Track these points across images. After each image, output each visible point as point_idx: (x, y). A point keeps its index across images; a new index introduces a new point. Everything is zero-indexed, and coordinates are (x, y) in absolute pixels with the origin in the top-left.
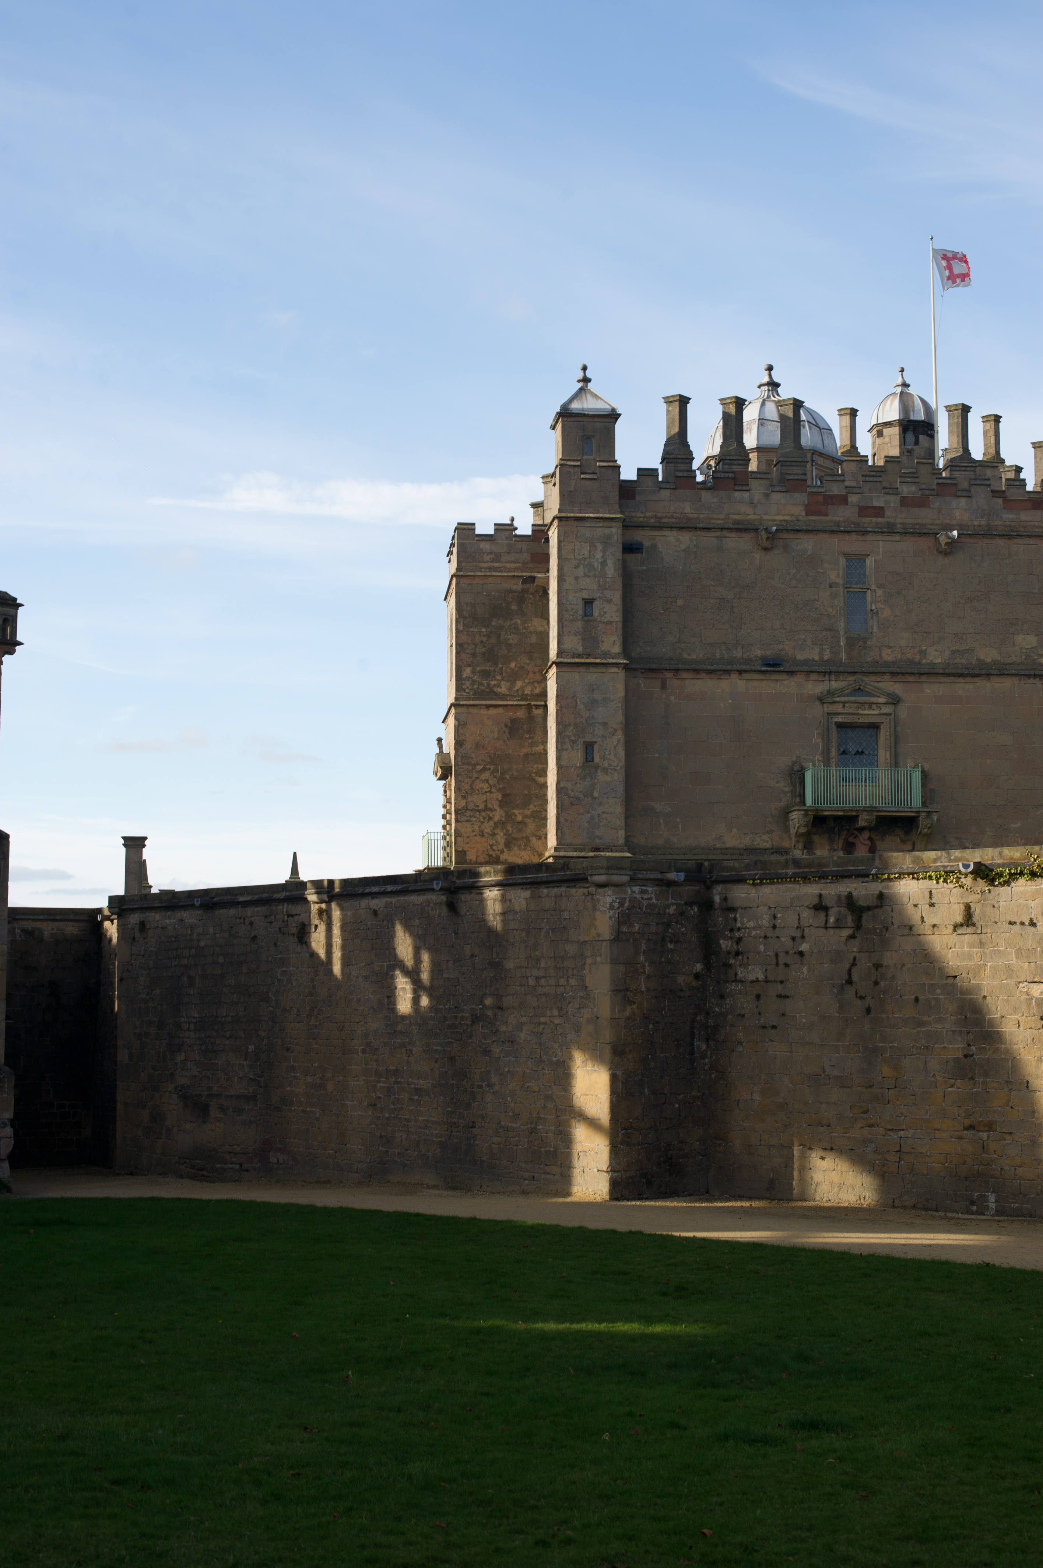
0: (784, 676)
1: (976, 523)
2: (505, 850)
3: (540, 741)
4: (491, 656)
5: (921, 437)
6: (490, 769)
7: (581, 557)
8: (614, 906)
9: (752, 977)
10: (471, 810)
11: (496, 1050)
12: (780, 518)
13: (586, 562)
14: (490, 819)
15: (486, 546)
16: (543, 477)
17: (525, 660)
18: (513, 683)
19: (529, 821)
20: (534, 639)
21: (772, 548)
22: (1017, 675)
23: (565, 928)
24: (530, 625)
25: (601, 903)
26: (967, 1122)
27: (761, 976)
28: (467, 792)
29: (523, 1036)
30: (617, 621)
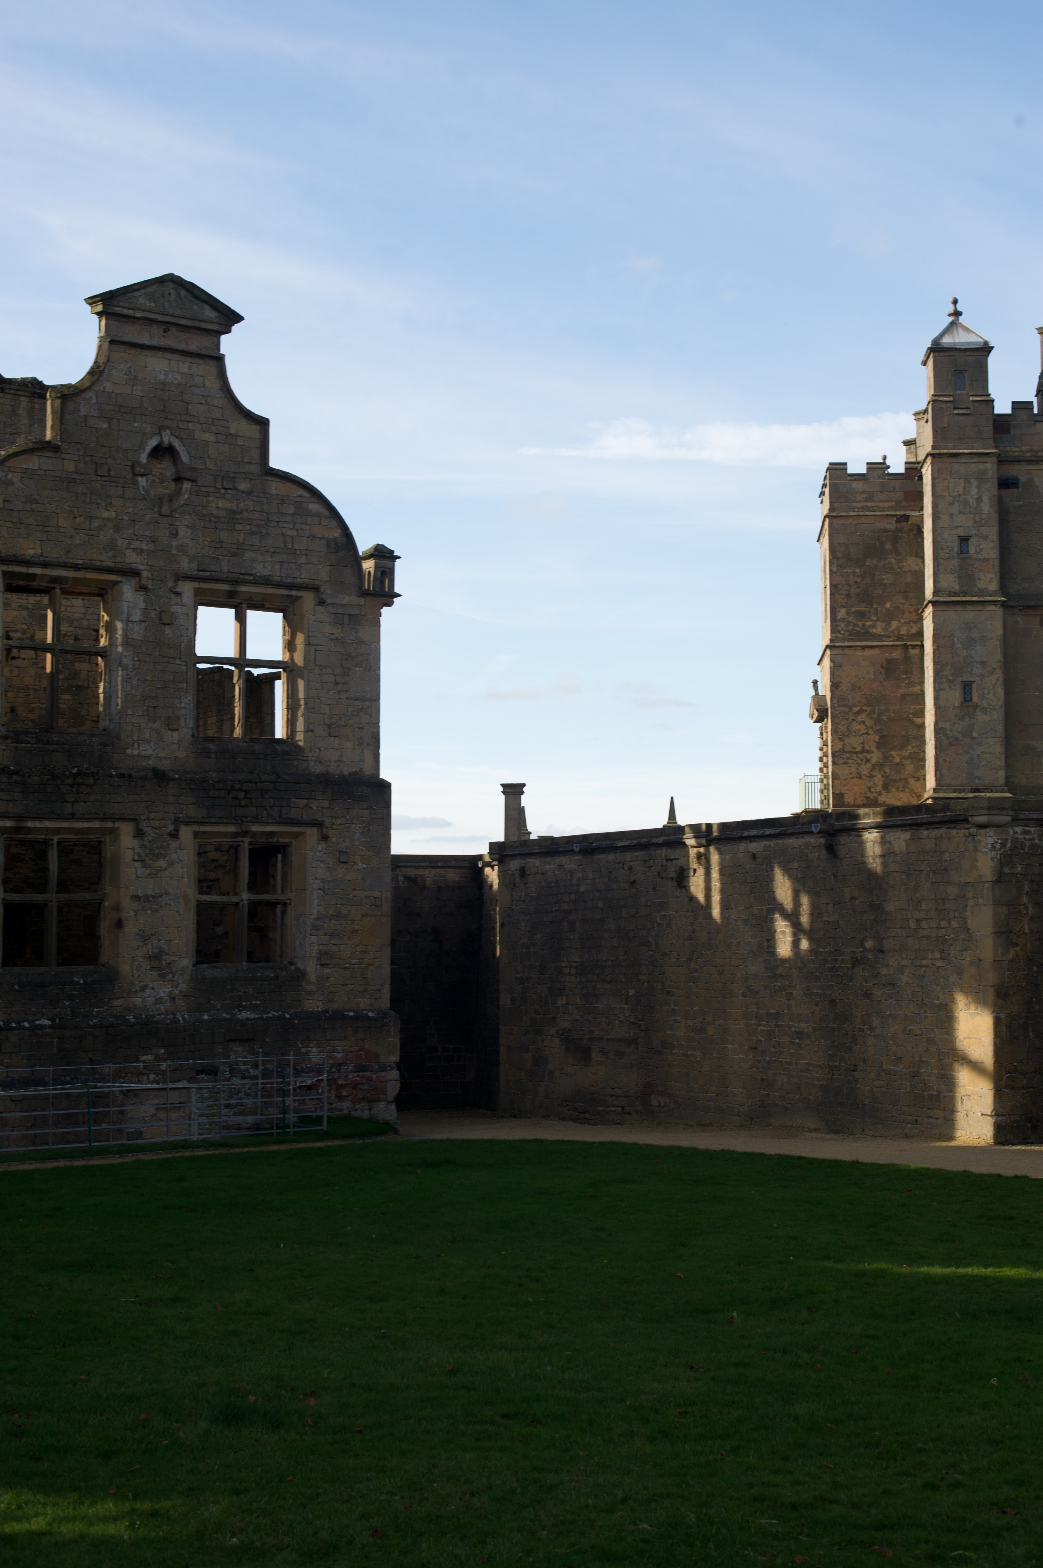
2: (883, 792)
3: (917, 681)
4: (865, 597)
6: (866, 711)
7: (956, 494)
8: (995, 847)
10: (848, 752)
11: (878, 993)
13: (961, 499)
14: (868, 761)
15: (858, 486)
16: (915, 414)
17: (900, 599)
18: (889, 624)
19: (907, 762)
20: (909, 579)
23: (946, 869)
24: (904, 564)
25: (983, 844)
28: (843, 735)
29: (904, 979)
30: (994, 558)
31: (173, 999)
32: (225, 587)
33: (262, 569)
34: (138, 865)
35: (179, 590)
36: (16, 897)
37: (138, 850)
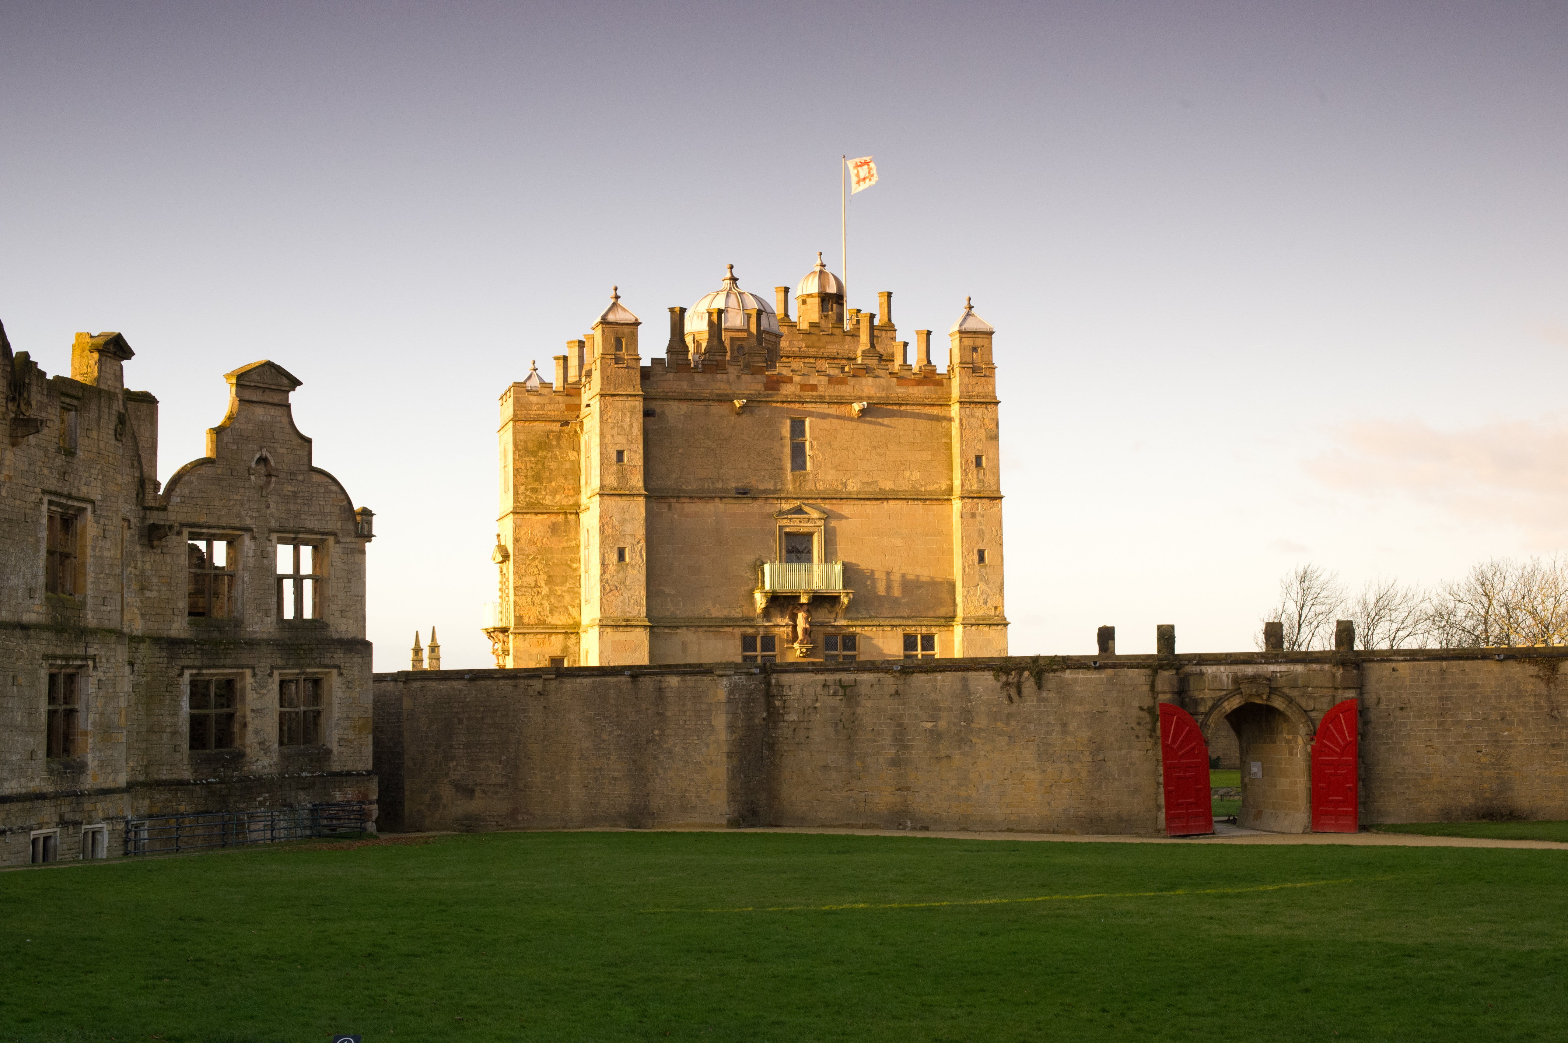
0: (750, 501)
1: (878, 395)
4: (538, 478)
5: (834, 305)
6: (538, 558)
7: (616, 421)
8: (727, 686)
9: (791, 719)
10: (525, 587)
12: (748, 392)
13: (619, 425)
14: (539, 593)
15: (534, 399)
17: (562, 480)
18: (554, 497)
19: (566, 595)
20: (568, 466)
21: (742, 413)
22: (905, 499)
23: (700, 696)
25: (720, 684)
26: (897, 787)
27: (796, 719)
28: (521, 573)
29: (677, 749)
30: (640, 465)
31: (271, 766)
32: (292, 535)
33: (309, 525)
34: (254, 692)
35: (271, 538)
36: (196, 711)
37: (254, 684)
